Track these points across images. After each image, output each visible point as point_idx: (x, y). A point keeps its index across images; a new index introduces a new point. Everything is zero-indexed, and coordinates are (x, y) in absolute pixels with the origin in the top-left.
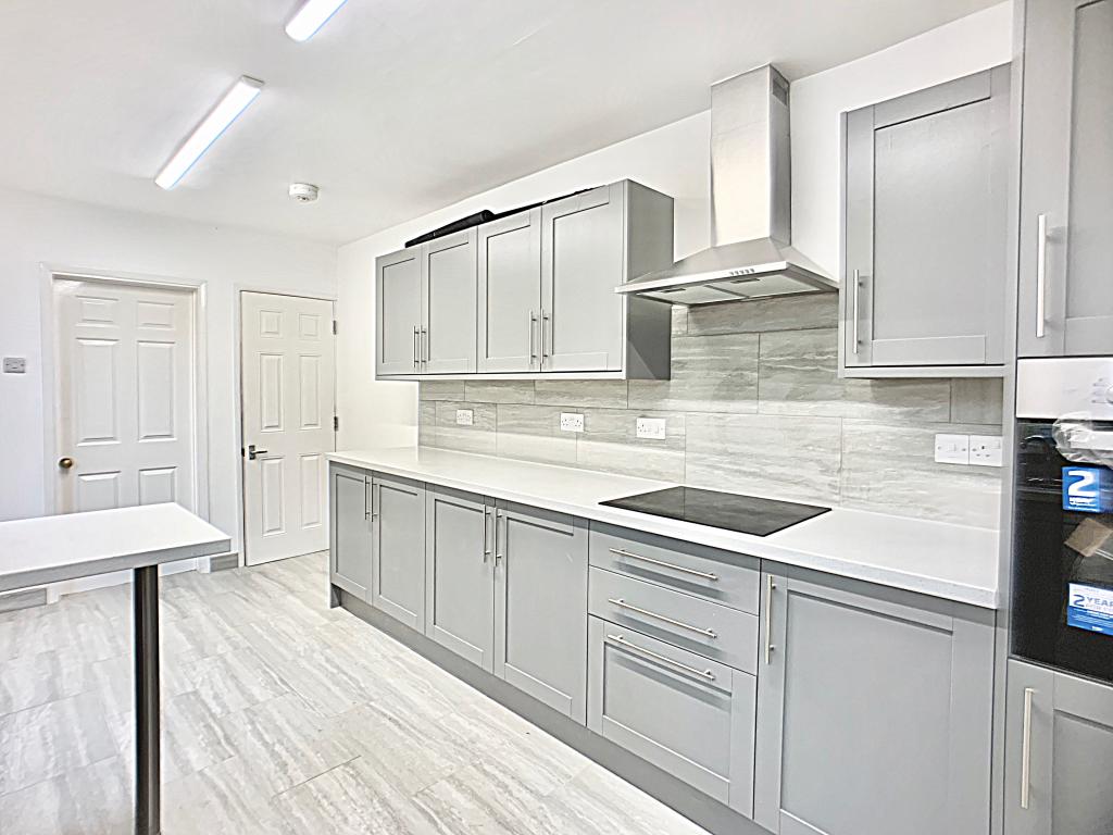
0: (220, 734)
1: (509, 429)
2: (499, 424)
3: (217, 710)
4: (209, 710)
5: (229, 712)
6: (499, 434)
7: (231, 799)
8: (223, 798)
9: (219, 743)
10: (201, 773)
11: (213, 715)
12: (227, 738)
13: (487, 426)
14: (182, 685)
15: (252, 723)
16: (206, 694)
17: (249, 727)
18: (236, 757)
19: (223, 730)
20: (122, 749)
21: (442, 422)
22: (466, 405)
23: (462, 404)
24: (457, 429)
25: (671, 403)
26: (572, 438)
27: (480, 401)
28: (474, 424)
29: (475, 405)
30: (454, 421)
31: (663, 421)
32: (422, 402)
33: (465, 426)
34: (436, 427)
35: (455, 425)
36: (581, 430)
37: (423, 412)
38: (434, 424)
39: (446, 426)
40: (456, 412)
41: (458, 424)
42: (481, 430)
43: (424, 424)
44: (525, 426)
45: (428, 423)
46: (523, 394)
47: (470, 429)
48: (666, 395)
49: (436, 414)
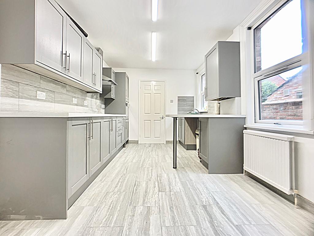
0: (159, 178)
1: (59, 102)
2: (55, 100)
3: (157, 183)
4: (158, 184)
5: (154, 182)
6: (55, 104)
7: (162, 169)
8: (163, 169)
9: (160, 176)
10: (165, 173)
11: (158, 182)
12: (158, 177)
13: (50, 100)
14: (162, 195)
15: (151, 178)
17: (152, 177)
18: (158, 173)
19: (158, 179)
20: (179, 182)
21: (25, 96)
22: (41, 89)
23: (39, 88)
24: (36, 101)
25: (87, 98)
26: (74, 105)
27: (48, 89)
28: (46, 99)
29: (45, 90)
30: (34, 96)
31: (87, 102)
32: (5, 80)
33: (41, 99)
34: (20, 99)
35: (35, 99)
36: (76, 103)
37: (6, 88)
38: (18, 97)
39: (28, 99)
40: (36, 92)
41: (37, 99)
42: (48, 102)
43: (6, 97)
44: (64, 101)
45: (11, 95)
46: (63, 90)
47: (44, 101)
48: (87, 96)
49: (20, 91)
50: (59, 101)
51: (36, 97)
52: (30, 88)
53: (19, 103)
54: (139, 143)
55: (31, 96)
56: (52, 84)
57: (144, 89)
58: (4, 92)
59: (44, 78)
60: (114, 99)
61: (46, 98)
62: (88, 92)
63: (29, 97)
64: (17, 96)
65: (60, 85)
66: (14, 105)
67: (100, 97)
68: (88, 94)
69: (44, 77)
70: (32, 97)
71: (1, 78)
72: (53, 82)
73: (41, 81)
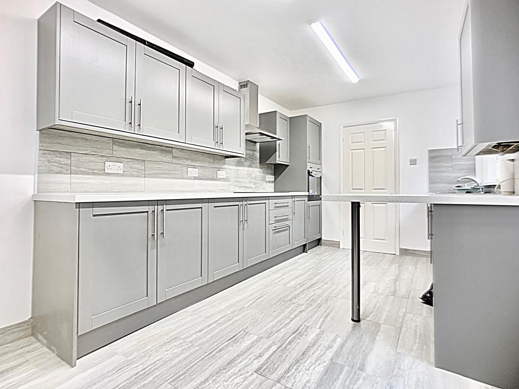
1: (154, 176)
2: (146, 172)
6: (147, 179)
13: (135, 173)
16: (256, 365)
21: (81, 171)
22: (114, 159)
23: (110, 158)
24: (104, 177)
25: (226, 166)
26: (192, 179)
27: (130, 157)
28: (125, 173)
29: (124, 159)
30: (100, 170)
31: (224, 172)
32: (46, 152)
33: (114, 174)
34: (72, 175)
35: (103, 173)
36: (197, 175)
37: (49, 161)
38: (69, 172)
39: (88, 174)
40: (105, 163)
41: (107, 173)
42: (131, 177)
43: (49, 173)
44: (166, 174)
45: (57, 171)
46: (165, 157)
47: (120, 176)
48: (225, 164)
49: (72, 164)
50: (157, 174)
51: (104, 170)
52: (92, 158)
53: (72, 181)
54: (341, 247)
55: (93, 170)
56: (140, 150)
57: (351, 141)
58: (44, 168)
59: (121, 143)
60: (288, 165)
61: (123, 172)
62: (227, 157)
63: (90, 171)
64: (67, 171)
65: (157, 150)
66: (63, 183)
67: (260, 163)
68: (227, 159)
69: (120, 141)
70: (95, 171)
71: (40, 150)
72: (141, 146)
73: (115, 147)
